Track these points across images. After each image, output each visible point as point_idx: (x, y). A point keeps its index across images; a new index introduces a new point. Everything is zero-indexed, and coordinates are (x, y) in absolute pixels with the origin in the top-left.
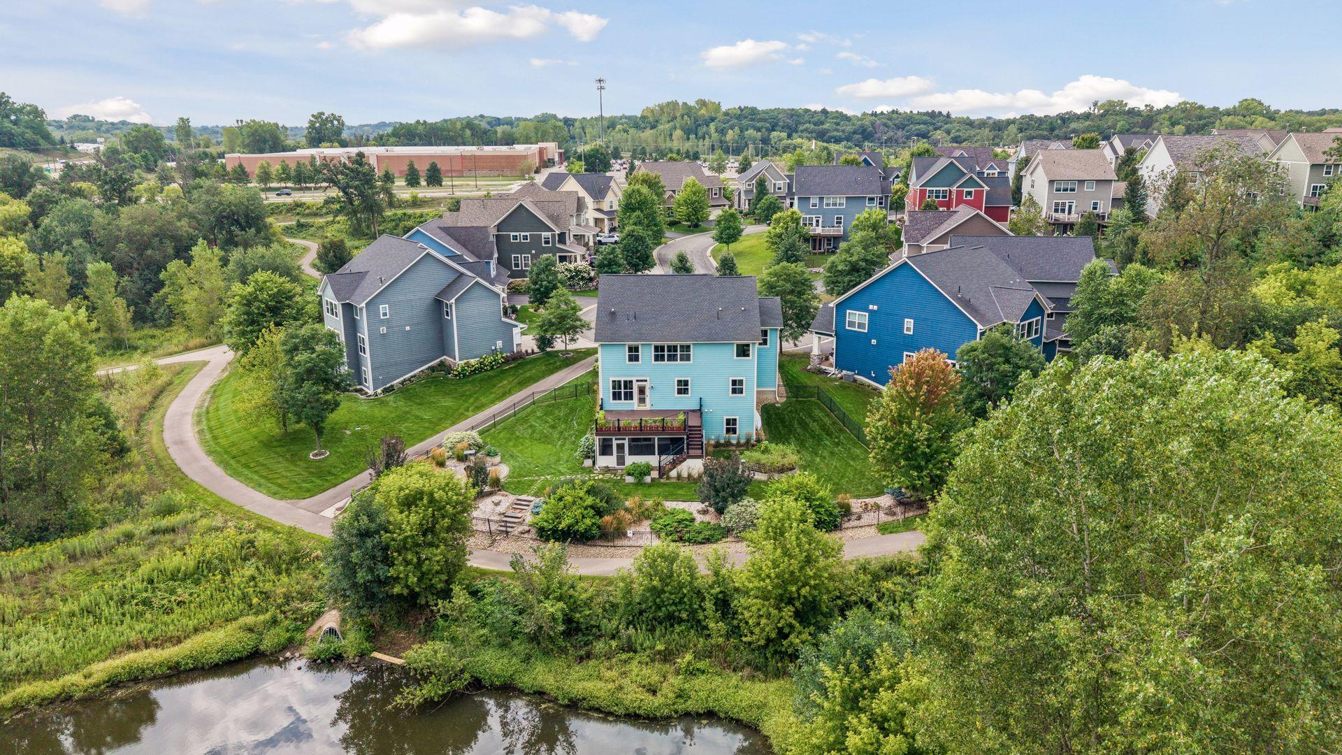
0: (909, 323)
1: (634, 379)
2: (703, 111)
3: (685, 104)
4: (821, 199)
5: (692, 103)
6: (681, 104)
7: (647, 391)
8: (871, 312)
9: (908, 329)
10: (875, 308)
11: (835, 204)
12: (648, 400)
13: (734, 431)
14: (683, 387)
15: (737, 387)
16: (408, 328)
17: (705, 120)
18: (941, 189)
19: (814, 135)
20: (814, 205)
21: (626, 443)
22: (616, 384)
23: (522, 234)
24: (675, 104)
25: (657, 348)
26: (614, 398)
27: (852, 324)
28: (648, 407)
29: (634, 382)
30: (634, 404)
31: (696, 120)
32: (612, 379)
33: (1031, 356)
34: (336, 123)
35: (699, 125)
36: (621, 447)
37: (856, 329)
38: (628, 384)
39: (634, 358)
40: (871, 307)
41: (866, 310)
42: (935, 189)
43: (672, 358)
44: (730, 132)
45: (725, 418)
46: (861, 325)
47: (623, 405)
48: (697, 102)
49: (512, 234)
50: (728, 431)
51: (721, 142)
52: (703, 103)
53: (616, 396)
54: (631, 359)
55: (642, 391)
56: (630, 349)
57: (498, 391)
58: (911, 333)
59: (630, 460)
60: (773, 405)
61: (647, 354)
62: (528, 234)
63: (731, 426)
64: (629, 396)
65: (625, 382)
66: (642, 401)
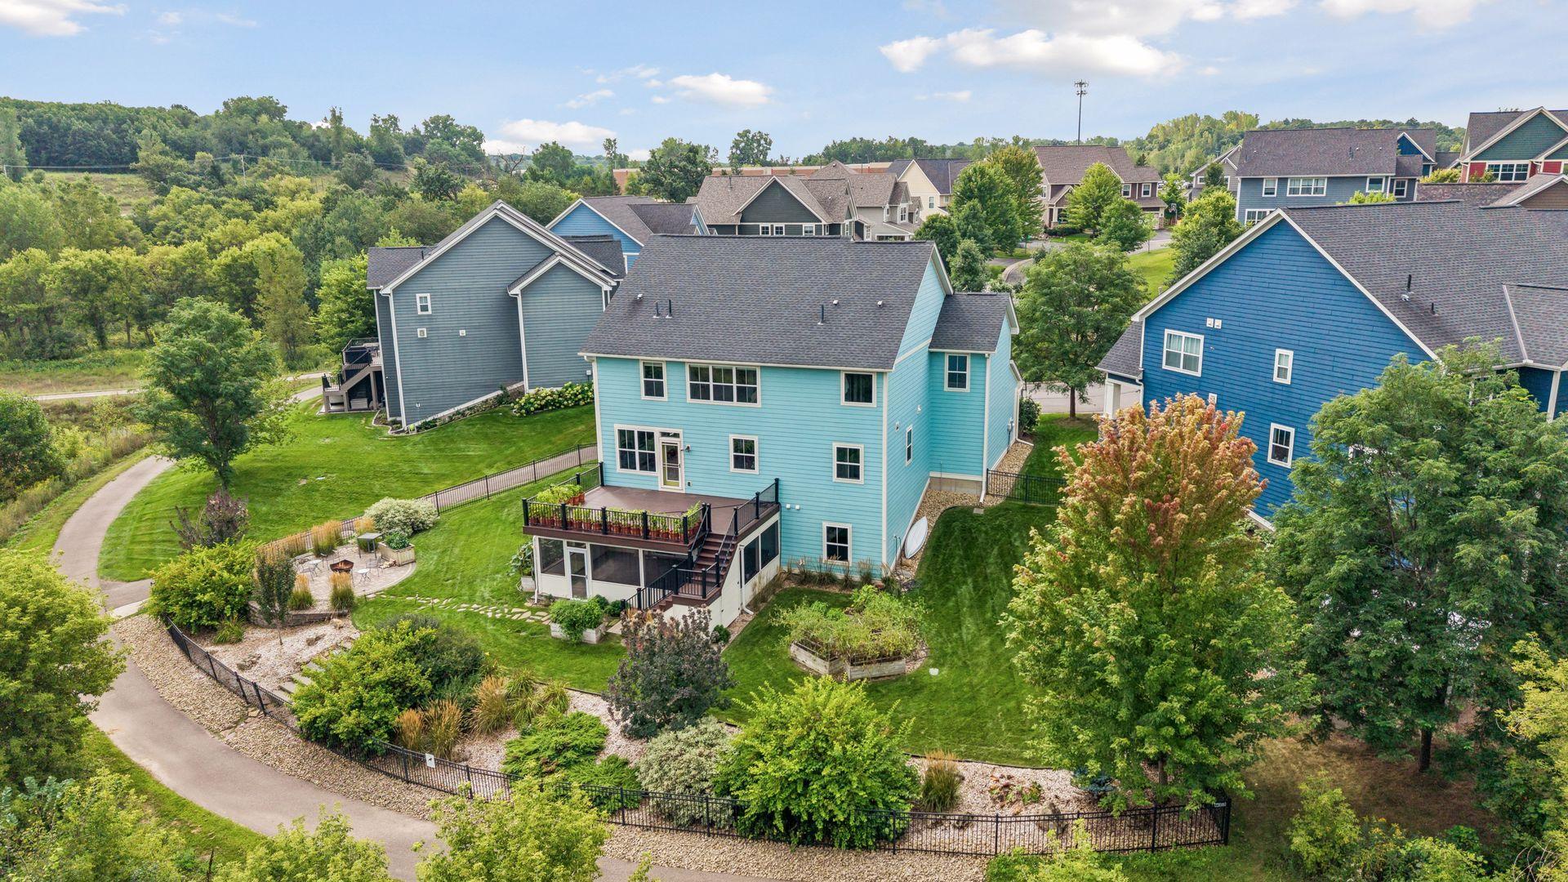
0: (1285, 359)
1: (657, 431)
2: (1233, 126)
3: (1208, 118)
4: (1283, 181)
5: (1218, 116)
6: (1202, 117)
7: (681, 456)
8: (1211, 334)
9: (1282, 372)
10: (1218, 324)
11: (1307, 190)
12: (682, 472)
13: (843, 554)
14: (744, 456)
15: (848, 463)
16: (463, 333)
18: (1515, 162)
20: (1270, 192)
21: (587, 553)
22: (625, 438)
23: (776, 225)
24: (1196, 119)
25: (695, 373)
26: (624, 466)
27: (1173, 358)
28: (680, 487)
29: (657, 436)
30: (656, 479)
31: (1219, 137)
32: (618, 426)
33: (1530, 440)
34: (762, 142)
35: (1224, 144)
36: (578, 561)
37: (1181, 370)
38: (646, 438)
39: (654, 389)
40: (1210, 322)
41: (1199, 328)
42: (1501, 163)
43: (723, 394)
45: (825, 525)
46: (1190, 362)
47: (637, 478)
48: (1225, 116)
49: (762, 225)
50: (831, 551)
52: (1233, 116)
53: (627, 461)
54: (649, 392)
55: (672, 454)
56: (648, 373)
57: (559, 440)
58: (1288, 381)
59: (594, 589)
60: (966, 512)
61: (677, 382)
62: (782, 225)
63: (838, 542)
64: (648, 463)
65: (641, 434)
66: (672, 474)
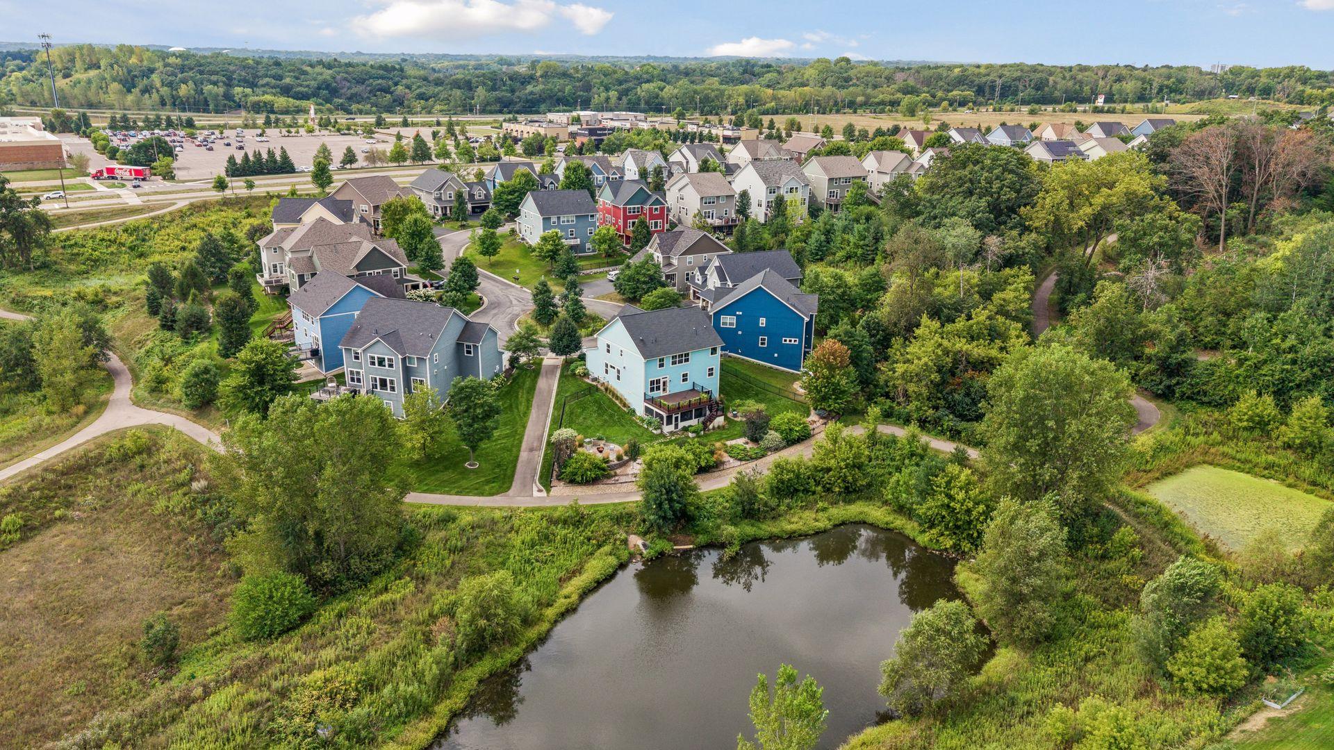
0: (763, 321)
1: (661, 378)
7: (668, 384)
9: (763, 324)
10: (741, 313)
11: (568, 221)
12: (667, 389)
14: (685, 377)
15: (710, 372)
17: (143, 71)
18: (636, 206)
19: (278, 90)
20: (554, 222)
21: (679, 415)
22: (652, 383)
23: (376, 271)
25: (673, 358)
27: (724, 323)
28: (668, 393)
30: (660, 393)
31: (129, 72)
32: (650, 380)
36: (677, 418)
37: (728, 326)
38: (658, 381)
40: (738, 313)
41: (735, 315)
42: (632, 206)
43: (680, 362)
44: (183, 86)
46: (731, 324)
47: (655, 394)
49: (368, 272)
51: (173, 97)
53: (652, 390)
54: (660, 367)
55: (664, 383)
56: (660, 361)
59: (681, 425)
61: (668, 362)
62: (380, 270)
64: (658, 388)
66: (664, 390)
